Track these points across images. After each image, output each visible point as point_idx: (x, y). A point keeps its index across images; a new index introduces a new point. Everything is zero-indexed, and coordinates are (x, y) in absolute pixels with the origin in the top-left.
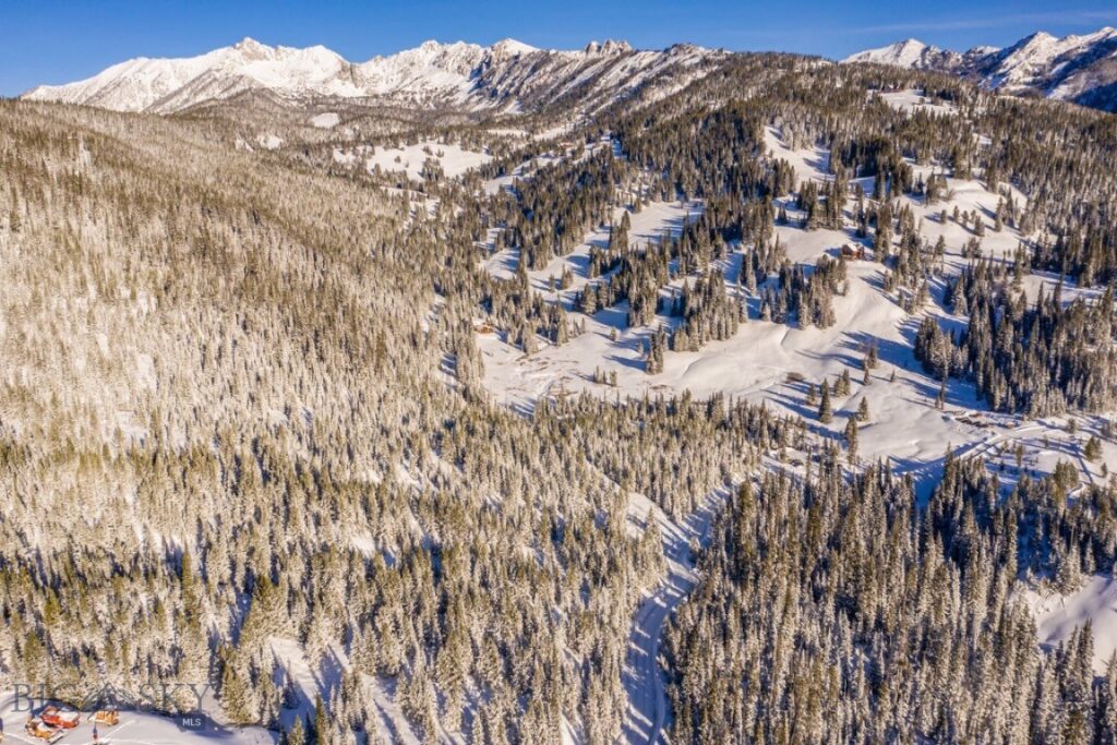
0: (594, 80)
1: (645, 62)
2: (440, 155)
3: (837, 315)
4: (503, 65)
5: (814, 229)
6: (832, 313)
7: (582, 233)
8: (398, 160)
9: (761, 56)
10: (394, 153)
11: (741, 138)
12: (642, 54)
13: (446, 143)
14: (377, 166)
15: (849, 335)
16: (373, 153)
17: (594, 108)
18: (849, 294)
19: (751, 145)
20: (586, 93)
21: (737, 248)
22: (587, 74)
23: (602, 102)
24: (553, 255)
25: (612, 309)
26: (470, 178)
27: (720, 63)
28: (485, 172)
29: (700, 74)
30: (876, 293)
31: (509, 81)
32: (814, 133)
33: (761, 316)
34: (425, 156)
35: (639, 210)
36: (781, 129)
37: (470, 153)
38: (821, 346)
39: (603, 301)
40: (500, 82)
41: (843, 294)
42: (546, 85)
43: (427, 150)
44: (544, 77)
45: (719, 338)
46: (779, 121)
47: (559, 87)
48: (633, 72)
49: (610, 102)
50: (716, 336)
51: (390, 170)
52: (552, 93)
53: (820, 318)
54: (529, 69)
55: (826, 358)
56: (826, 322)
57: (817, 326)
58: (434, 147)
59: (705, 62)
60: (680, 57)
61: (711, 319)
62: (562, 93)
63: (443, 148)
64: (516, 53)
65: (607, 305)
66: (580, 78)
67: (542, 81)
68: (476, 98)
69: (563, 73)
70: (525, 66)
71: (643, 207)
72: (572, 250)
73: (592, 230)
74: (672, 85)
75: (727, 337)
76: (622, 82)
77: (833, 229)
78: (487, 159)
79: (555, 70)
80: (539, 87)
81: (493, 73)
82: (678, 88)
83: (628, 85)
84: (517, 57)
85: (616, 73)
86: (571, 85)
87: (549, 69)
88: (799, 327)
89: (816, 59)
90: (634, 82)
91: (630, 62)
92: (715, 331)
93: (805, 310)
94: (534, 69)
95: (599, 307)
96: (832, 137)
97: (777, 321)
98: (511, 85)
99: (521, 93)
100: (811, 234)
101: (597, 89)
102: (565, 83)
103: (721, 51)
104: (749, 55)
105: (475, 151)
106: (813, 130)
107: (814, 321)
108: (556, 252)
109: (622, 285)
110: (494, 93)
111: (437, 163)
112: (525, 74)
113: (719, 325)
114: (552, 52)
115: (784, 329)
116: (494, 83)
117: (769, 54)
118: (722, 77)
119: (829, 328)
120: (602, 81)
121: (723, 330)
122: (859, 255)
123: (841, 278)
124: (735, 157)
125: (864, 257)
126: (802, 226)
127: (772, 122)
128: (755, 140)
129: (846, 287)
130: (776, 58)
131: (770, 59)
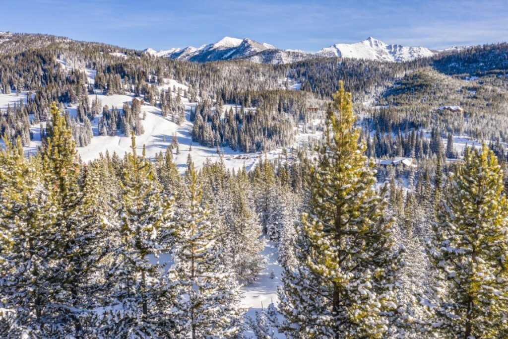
3: (145, 128)
5: (111, 94)
6: (142, 127)
9: (35, 35)
11: (44, 62)
15: (156, 136)
18: (147, 118)
19: (52, 65)
21: (69, 106)
27: (9, 38)
30: (160, 118)
33: (100, 134)
36: (65, 60)
38: (142, 143)
41: (144, 119)
45: (81, 146)
46: (62, 57)
50: (79, 145)
53: (136, 130)
56: (140, 133)
57: (136, 134)
61: (75, 135)
75: (86, 145)
77: (121, 94)
89: (65, 38)
92: (78, 141)
93: (128, 126)
96: (94, 64)
97: (111, 135)
100: (110, 97)
103: (8, 32)
104: (26, 35)
106: (83, 61)
107: (134, 132)
113: (80, 138)
115: (116, 139)
117: (38, 35)
118: (14, 43)
119: (142, 135)
121: (83, 141)
122: (142, 103)
123: (140, 112)
124: (44, 70)
125: (144, 104)
126: (104, 94)
127: (58, 57)
128: (54, 63)
129: (144, 115)
130: (42, 36)
131: (40, 36)
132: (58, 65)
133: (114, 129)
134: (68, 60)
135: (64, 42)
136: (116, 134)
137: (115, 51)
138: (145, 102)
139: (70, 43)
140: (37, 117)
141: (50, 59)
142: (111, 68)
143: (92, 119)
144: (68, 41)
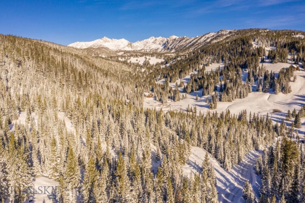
0: (197, 41)
1: (211, 35)
2: (149, 59)
3: (292, 88)
4: (171, 41)
5: (276, 63)
6: (290, 87)
7: (189, 72)
8: (137, 60)
9: (248, 30)
10: (136, 58)
11: (244, 44)
12: (211, 33)
13: (151, 57)
14: (131, 61)
15: (298, 96)
16: (130, 59)
17: (196, 48)
18: (296, 81)
19: (248, 45)
20: (194, 45)
21: (245, 71)
22: (195, 41)
23: (199, 46)
24: (178, 78)
25: (197, 92)
26: (157, 64)
27: (235, 33)
28: (162, 63)
29: (228, 35)
31: (173, 45)
32: (269, 43)
33: (258, 90)
34: (144, 59)
35: (209, 65)
36: (258, 42)
37: (159, 59)
38: (286, 100)
39: (194, 89)
40: (170, 46)
41: (294, 81)
42: (183, 45)
43: (146, 58)
44: (183, 43)
45: (240, 98)
46: (256, 40)
47: (186, 45)
48: (208, 38)
49: (201, 46)
51: (134, 62)
52: (184, 47)
53: (284, 89)
54: (178, 41)
55: (290, 104)
56: (287, 92)
57: (284, 93)
58: (148, 57)
59: (230, 33)
60: (223, 33)
61: (237, 90)
62: (187, 46)
63: (150, 58)
64: (175, 38)
65: (195, 90)
66: (192, 42)
67: (182, 44)
68: (163, 50)
69: (188, 42)
70: (177, 41)
71: (210, 65)
72: (185, 77)
73: (192, 72)
74: (220, 39)
75: (244, 97)
76: (205, 41)
77: (284, 62)
78: (163, 60)
79: (185, 41)
80: (181, 46)
81: (169, 43)
82: (221, 39)
83: (206, 41)
84: (175, 39)
85: (203, 39)
86: (190, 44)
87: (184, 41)
88: (275, 93)
89: (266, 29)
90: (208, 41)
91: (207, 36)
92: (238, 95)
93: (278, 86)
94: (180, 41)
95: (192, 91)
96: (276, 43)
97: (265, 92)
98: (173, 46)
99: (176, 48)
100: (275, 64)
101: (197, 43)
102: (188, 44)
103: (235, 30)
104: (244, 30)
105: (160, 58)
107: (282, 91)
108: (179, 78)
109: (201, 83)
110: (168, 48)
111: (148, 61)
112: (177, 43)
113: (240, 92)
114: (185, 37)
115: (268, 95)
116: (169, 46)
117: (251, 29)
118: (236, 35)
119: (289, 94)
120: (199, 41)
121: (242, 95)
122: (297, 69)
123: (292, 76)
124: (242, 49)
125: (299, 70)
126: (271, 62)
127: (254, 41)
128: (249, 44)
129: (295, 78)
130: (253, 30)
131: (251, 30)
132: (251, 45)
133: (267, 87)
134: (260, 42)
135: (264, 32)
136: (268, 92)
137: (297, 34)
138: (300, 68)
139: (268, 32)
140: (224, 77)
141: (247, 42)
142: (287, 45)
143: (256, 80)
144: (268, 30)
